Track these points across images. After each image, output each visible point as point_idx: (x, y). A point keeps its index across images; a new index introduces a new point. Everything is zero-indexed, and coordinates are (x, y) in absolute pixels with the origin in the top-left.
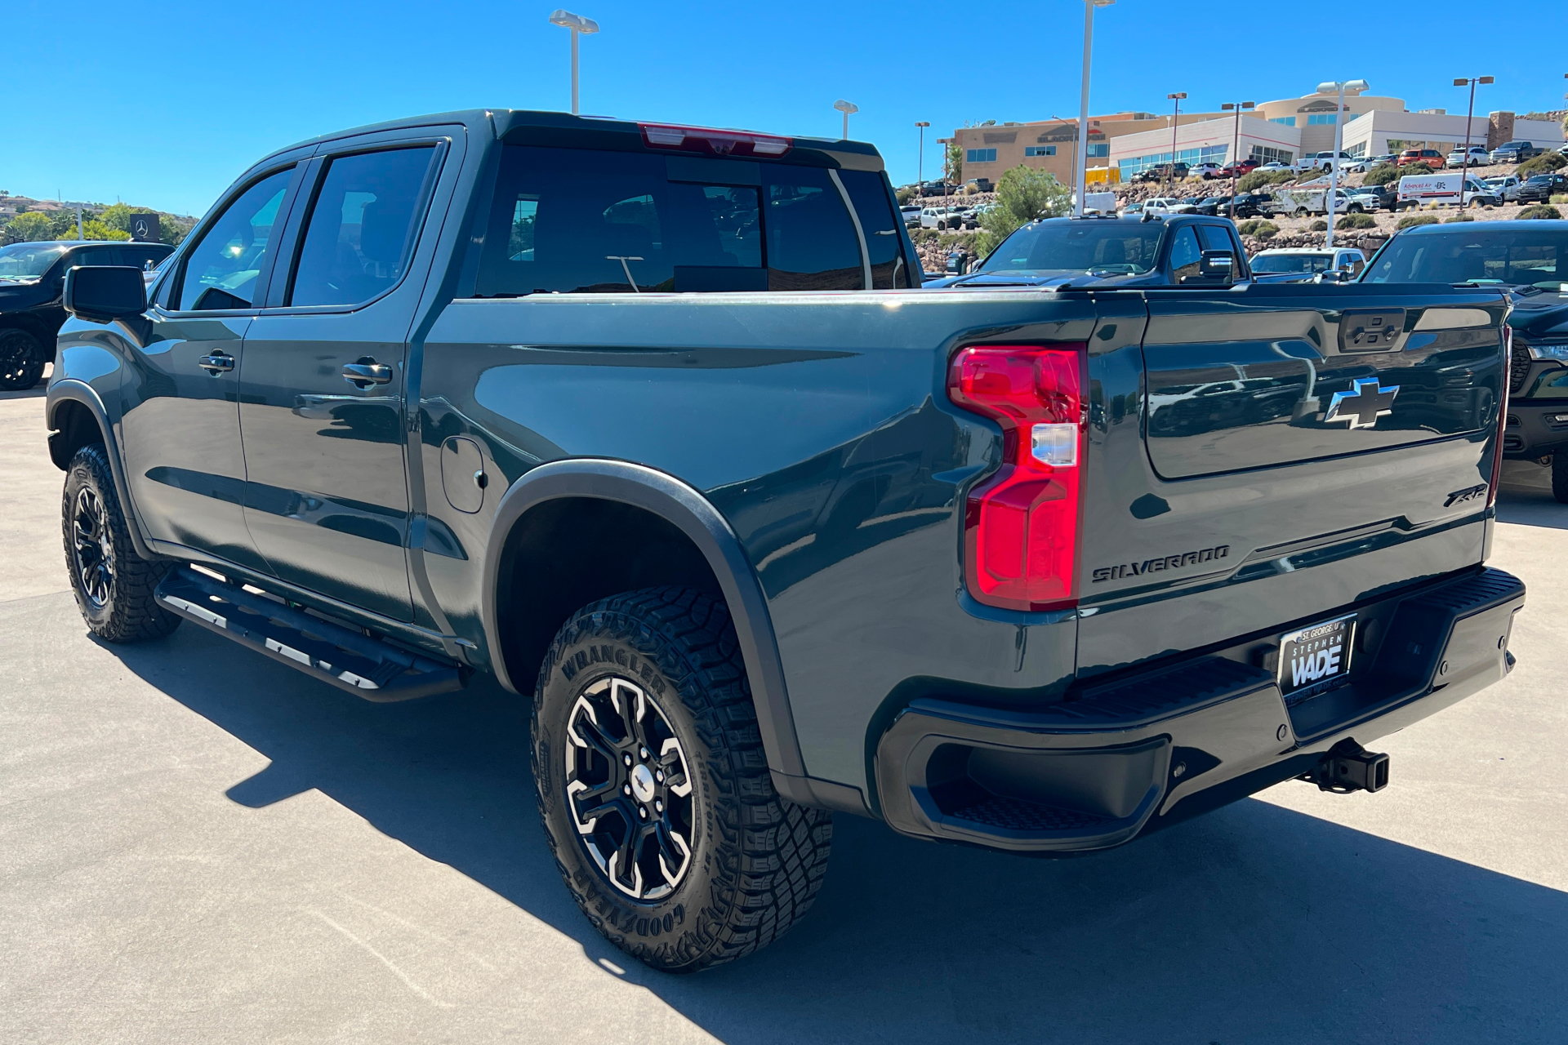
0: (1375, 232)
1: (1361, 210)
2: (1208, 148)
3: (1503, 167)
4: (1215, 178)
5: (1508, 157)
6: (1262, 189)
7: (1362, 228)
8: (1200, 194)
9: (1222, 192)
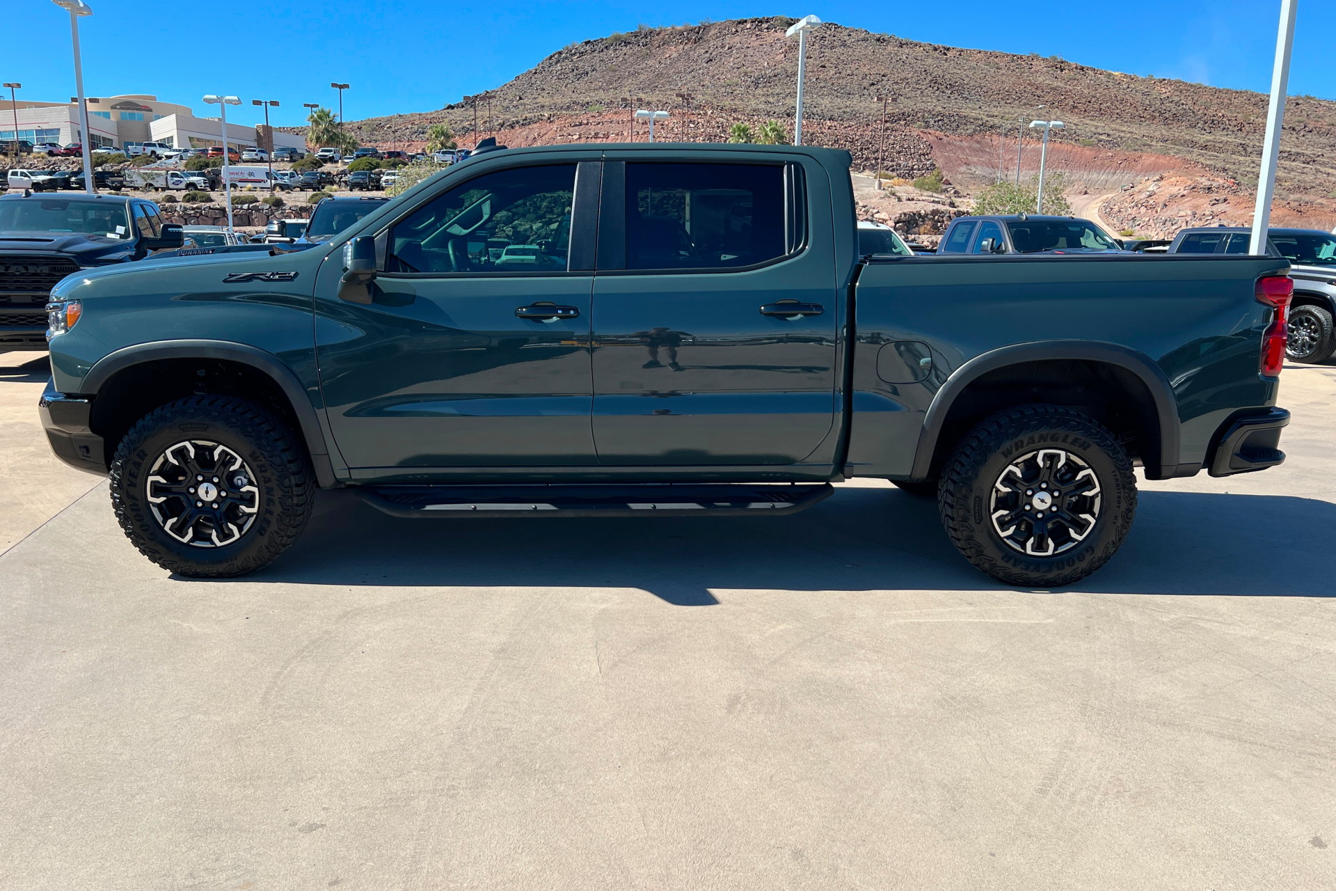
0: (215, 205)
1: (196, 189)
2: (42, 130)
3: (282, 164)
4: (57, 155)
5: (284, 157)
6: (103, 167)
7: (203, 202)
8: (48, 167)
9: (68, 167)
